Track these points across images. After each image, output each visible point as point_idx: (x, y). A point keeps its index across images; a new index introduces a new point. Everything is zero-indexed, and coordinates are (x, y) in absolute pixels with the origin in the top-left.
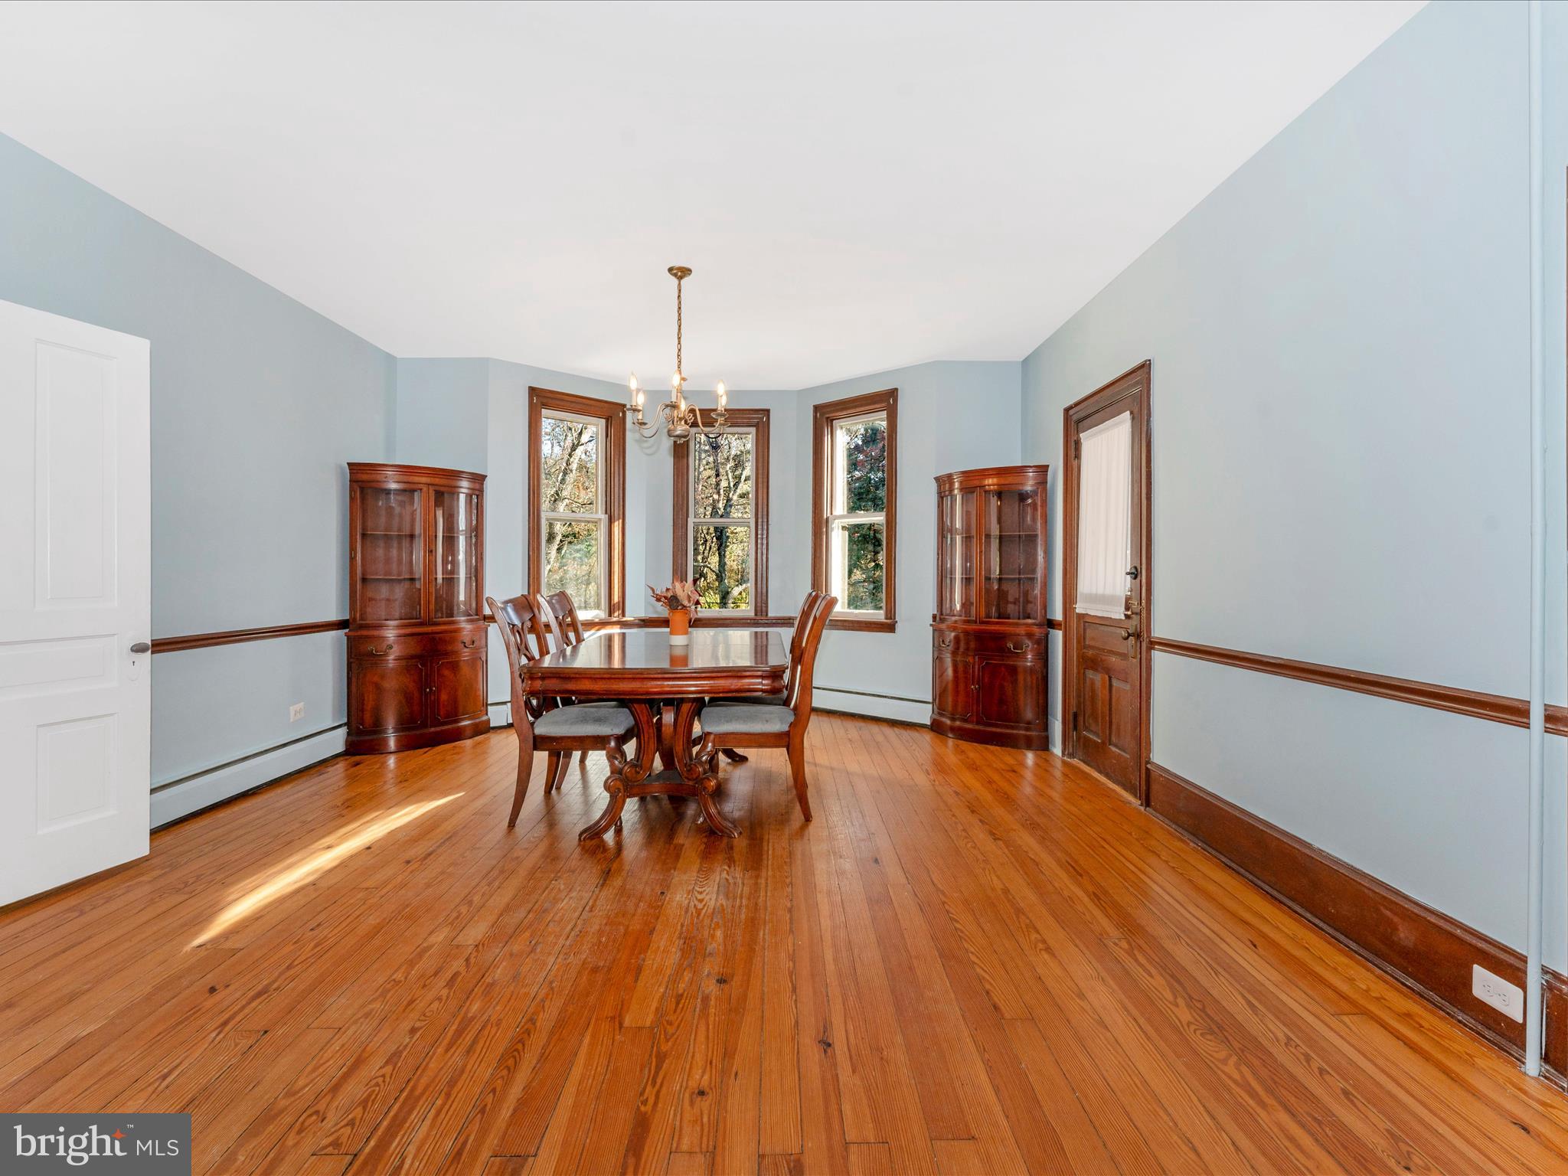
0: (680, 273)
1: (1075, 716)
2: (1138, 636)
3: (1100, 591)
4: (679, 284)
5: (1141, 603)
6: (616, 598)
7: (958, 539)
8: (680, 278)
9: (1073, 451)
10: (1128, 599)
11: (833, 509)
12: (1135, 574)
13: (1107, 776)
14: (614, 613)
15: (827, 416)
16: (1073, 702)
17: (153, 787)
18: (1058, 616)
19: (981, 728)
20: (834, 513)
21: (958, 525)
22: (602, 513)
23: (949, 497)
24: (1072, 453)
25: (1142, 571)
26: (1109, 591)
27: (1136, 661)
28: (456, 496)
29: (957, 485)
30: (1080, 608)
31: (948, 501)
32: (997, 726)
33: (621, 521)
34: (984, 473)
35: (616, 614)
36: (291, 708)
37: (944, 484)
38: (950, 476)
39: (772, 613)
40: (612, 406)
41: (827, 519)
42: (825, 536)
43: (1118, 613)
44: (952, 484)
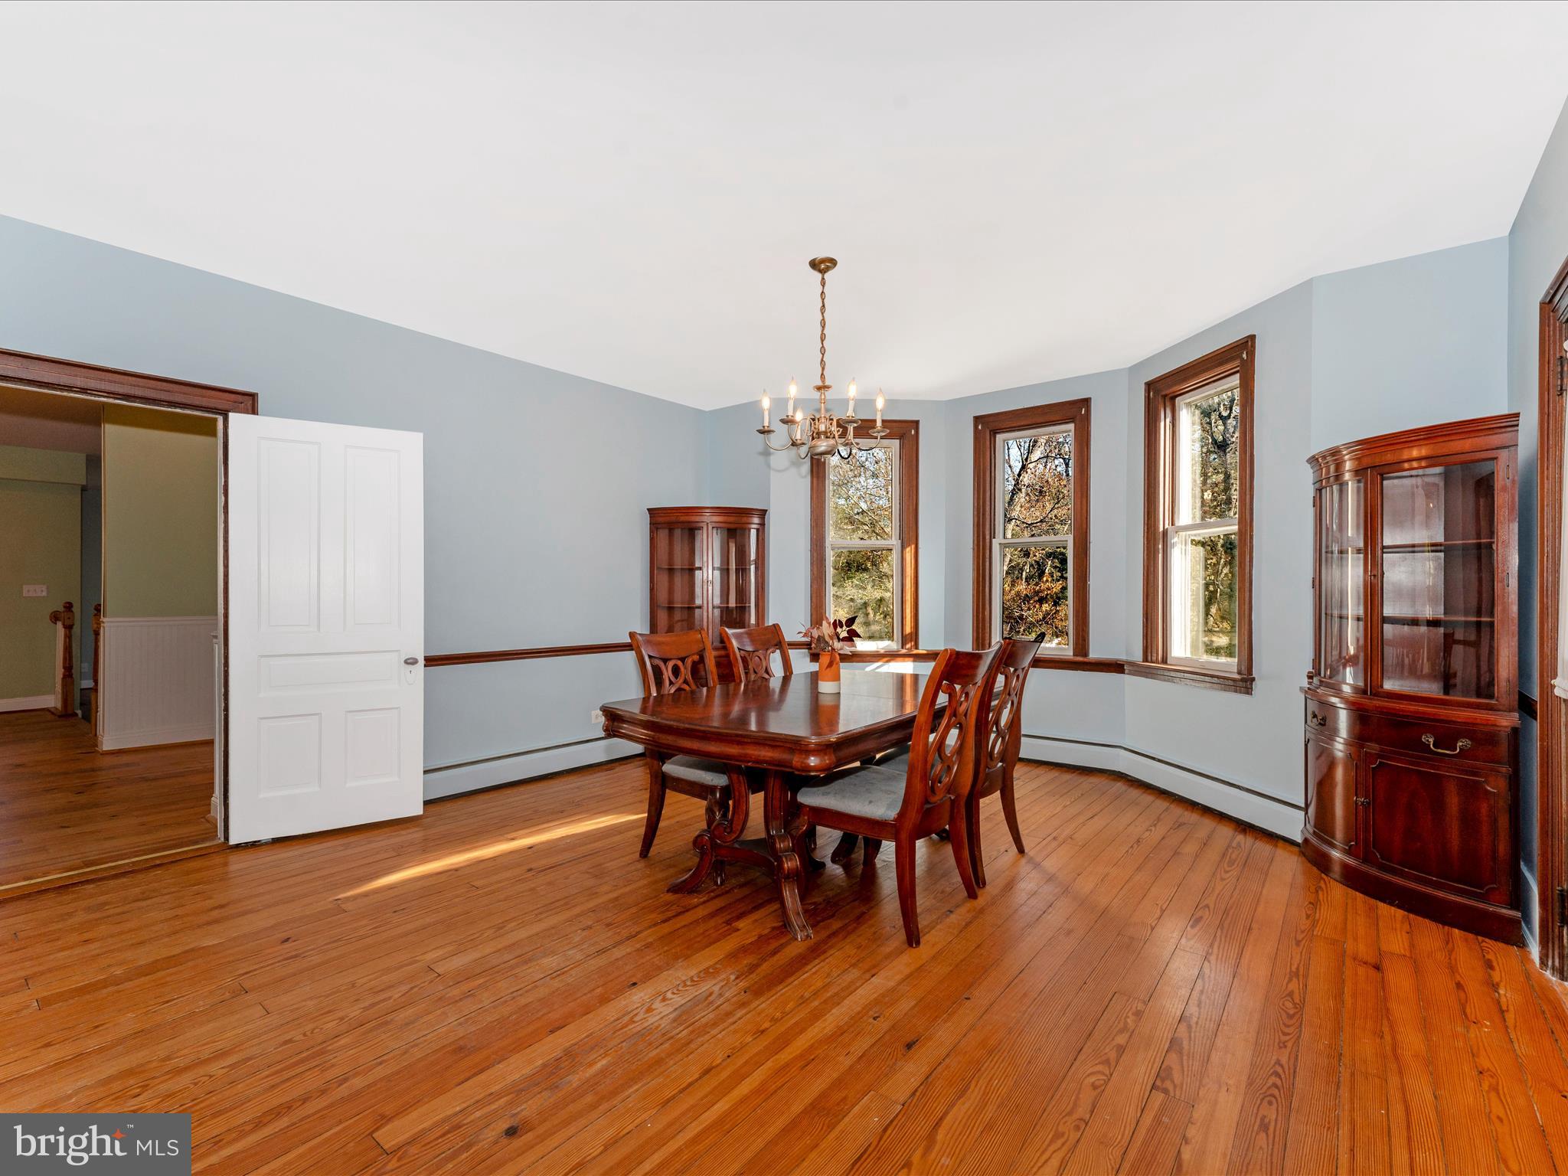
0: (822, 265)
4: (823, 279)
6: (908, 630)
8: (823, 272)
11: (1176, 516)
14: (906, 644)
15: (1164, 393)
17: (427, 769)
19: (1373, 871)
20: (1177, 524)
22: (896, 539)
23: (1335, 487)
28: (747, 531)
29: (1348, 465)
30: (1560, 687)
31: (1331, 495)
32: (1401, 874)
33: (913, 546)
35: (908, 646)
36: (593, 712)
37: (1325, 466)
38: (1335, 452)
39: (1094, 654)
40: (904, 424)
41: (1165, 533)
42: (1160, 555)
44: (1339, 466)
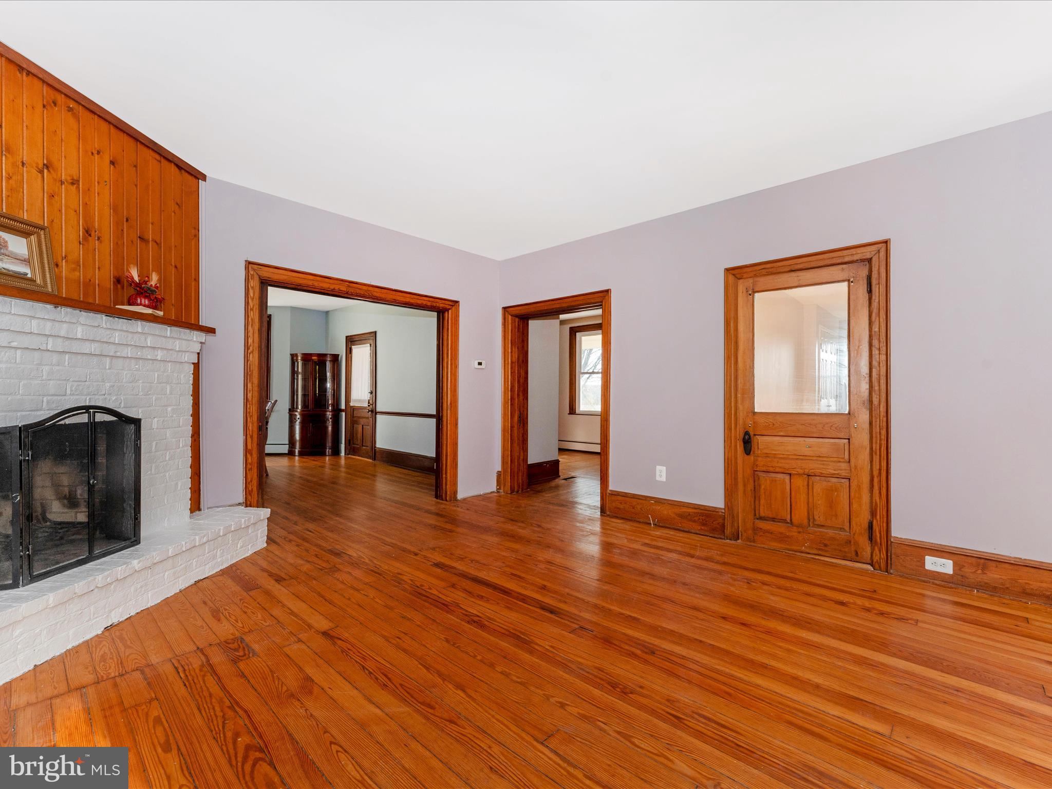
1: (350, 440)
2: (372, 411)
3: (360, 398)
5: (373, 402)
7: (300, 376)
9: (349, 351)
10: (369, 400)
12: (371, 393)
13: (362, 457)
16: (348, 436)
18: (343, 407)
21: (300, 370)
23: (296, 361)
24: (348, 351)
25: (374, 392)
26: (363, 398)
27: (371, 419)
30: (352, 404)
31: (295, 363)
34: (311, 355)
37: (293, 357)
38: (296, 354)
43: (366, 405)
44: (297, 357)
